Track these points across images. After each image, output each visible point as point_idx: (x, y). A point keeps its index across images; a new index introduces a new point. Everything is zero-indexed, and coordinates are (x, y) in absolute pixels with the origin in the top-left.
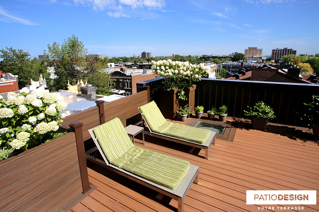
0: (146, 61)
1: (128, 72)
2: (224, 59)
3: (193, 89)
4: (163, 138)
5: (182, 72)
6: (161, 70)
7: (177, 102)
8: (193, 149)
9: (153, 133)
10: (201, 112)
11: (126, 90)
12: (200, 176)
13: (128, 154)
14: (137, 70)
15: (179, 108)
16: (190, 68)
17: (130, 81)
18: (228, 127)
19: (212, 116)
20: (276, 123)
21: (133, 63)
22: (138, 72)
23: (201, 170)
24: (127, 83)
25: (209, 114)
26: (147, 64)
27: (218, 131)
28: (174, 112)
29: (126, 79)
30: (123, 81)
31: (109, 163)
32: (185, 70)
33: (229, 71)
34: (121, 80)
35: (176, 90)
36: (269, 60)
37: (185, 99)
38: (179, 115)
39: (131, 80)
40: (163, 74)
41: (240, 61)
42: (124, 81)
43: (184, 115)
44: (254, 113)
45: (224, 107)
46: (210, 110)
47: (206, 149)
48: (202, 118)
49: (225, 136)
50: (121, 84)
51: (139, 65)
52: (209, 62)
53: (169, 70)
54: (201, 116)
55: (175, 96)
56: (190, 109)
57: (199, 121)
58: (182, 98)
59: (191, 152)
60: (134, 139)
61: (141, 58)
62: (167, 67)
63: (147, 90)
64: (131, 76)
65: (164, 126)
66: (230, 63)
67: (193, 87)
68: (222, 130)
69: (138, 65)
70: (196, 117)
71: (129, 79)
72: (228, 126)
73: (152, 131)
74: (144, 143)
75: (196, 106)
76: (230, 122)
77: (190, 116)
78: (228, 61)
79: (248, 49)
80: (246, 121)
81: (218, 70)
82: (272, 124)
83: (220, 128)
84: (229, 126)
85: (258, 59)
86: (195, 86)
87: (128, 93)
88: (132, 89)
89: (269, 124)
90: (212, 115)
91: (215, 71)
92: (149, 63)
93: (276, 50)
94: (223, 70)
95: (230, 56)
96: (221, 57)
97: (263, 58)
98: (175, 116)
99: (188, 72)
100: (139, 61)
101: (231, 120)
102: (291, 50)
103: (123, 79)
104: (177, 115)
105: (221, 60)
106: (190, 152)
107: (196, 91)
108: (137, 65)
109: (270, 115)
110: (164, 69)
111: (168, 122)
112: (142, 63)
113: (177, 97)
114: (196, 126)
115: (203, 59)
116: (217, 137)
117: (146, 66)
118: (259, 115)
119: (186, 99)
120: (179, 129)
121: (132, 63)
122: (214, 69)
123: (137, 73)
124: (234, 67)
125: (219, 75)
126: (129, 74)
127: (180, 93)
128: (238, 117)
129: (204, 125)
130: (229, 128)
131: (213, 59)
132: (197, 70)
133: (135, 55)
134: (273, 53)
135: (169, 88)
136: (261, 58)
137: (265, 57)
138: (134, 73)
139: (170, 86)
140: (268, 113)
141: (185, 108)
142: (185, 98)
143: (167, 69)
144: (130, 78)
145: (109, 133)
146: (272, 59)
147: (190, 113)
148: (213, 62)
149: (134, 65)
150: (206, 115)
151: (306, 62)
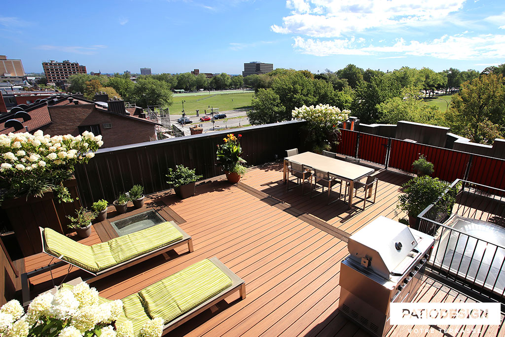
9: (98, 273)
10: (106, 208)
25: (118, 207)
36: (43, 82)
46: (117, 198)
47: (189, 241)
54: (106, 215)
80: (166, 194)
84: (159, 208)
85: (19, 82)
93: (51, 64)
97: (28, 78)
102: (76, 64)
134: (46, 69)
136: (24, 79)
137: (32, 76)
146: (49, 79)
150: (113, 209)
151: (108, 86)
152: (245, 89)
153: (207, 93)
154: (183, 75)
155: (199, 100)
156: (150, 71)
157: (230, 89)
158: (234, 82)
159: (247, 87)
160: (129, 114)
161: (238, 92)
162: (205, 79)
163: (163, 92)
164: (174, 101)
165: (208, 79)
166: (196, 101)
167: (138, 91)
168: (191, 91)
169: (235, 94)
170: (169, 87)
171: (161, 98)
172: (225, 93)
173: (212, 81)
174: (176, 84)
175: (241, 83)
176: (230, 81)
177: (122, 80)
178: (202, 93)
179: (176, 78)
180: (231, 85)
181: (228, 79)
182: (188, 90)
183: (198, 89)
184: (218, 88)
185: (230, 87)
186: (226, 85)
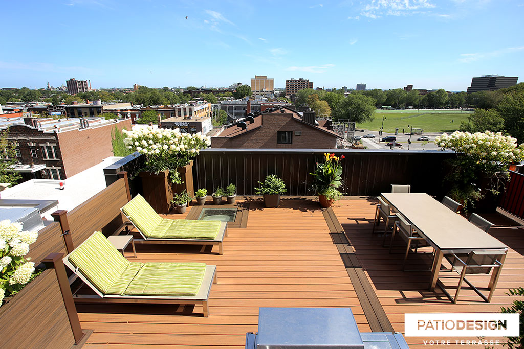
0: (80, 99)
1: (46, 125)
2: (222, 94)
3: (189, 168)
4: (163, 243)
5: (173, 147)
6: (143, 147)
7: (170, 188)
8: (204, 248)
9: (148, 239)
10: (204, 196)
11: (49, 163)
12: (219, 274)
13: (127, 275)
14: (65, 121)
15: (174, 196)
16: (183, 138)
17: (55, 145)
18: (239, 210)
19: (218, 200)
20: (288, 195)
21: (51, 104)
22: (70, 125)
23: (219, 269)
24: (49, 148)
25: (214, 198)
26: (83, 104)
27: (228, 217)
28: (169, 203)
29: (45, 141)
30: (38, 146)
31: (104, 294)
32: (177, 143)
33: (232, 114)
34: (32, 144)
35: (166, 171)
36: (283, 95)
37: (181, 183)
38: (175, 205)
39: (57, 141)
40: (147, 152)
41: (245, 97)
42: (41, 145)
43: (182, 205)
44: (266, 190)
45: (232, 187)
46: (215, 191)
47: (220, 244)
48: (207, 203)
49: (237, 222)
50: (34, 151)
51: (66, 107)
52: (199, 100)
53: (155, 146)
54: (204, 201)
55: (166, 180)
56: (190, 195)
57: (203, 209)
58: (177, 183)
59: (203, 251)
60: (124, 253)
61: (66, 92)
62: (151, 142)
63: (124, 178)
64: (55, 134)
65: (161, 227)
66: (232, 101)
67: (189, 164)
68: (234, 215)
69: (63, 107)
70: (198, 203)
71: (51, 142)
72: (239, 208)
73: (147, 238)
74: (136, 255)
75: (196, 190)
76: (242, 203)
77: (191, 204)
78: (228, 98)
79: (255, 78)
80: (259, 199)
81: (214, 113)
82: (285, 197)
83: (230, 213)
84: (241, 209)
85: (269, 95)
86: (191, 162)
87: (54, 168)
88: (61, 159)
89: (281, 197)
90: (218, 198)
91: (211, 115)
92: (87, 103)
93: (291, 81)
94: (222, 113)
95: (230, 89)
96: (217, 91)
97: (275, 92)
98: (170, 207)
99: (182, 146)
100: (64, 100)
101: (242, 200)
102: (308, 81)
103: (38, 142)
104: (172, 206)
105: (218, 96)
106: (201, 251)
107: (194, 168)
108: (60, 107)
109: (281, 190)
110: (146, 145)
111: (165, 219)
112: (73, 103)
113: (170, 180)
114: (200, 217)
115: (189, 95)
116: (228, 226)
117: (83, 111)
118: (270, 191)
119: (183, 182)
120: (182, 227)
121: (47, 104)
122: (209, 112)
123: (66, 126)
124: (238, 107)
125: (217, 121)
126: (47, 129)
127: (173, 176)
128: (250, 194)
129: (210, 213)
130: (241, 211)
131: (205, 95)
132: (193, 142)
133: (50, 86)
134: (287, 85)
135: (157, 170)
136: (272, 92)
137: (278, 91)
138: (61, 127)
139: (158, 167)
140: (279, 187)
141: (182, 195)
142: (181, 181)
143: (151, 145)
144: (54, 138)
145: (93, 256)
146: (287, 93)
147: (189, 200)
148: (207, 100)
149: (55, 108)
150: (211, 199)
151: (324, 99)
152: (464, 109)
153: (416, 111)
154: (394, 91)
155: (404, 118)
156: (365, 86)
157: (445, 108)
158: (452, 99)
159: (469, 107)
160: (318, 125)
161: (453, 112)
162: (417, 95)
163: (367, 107)
164: (376, 117)
165: (420, 95)
166: (400, 119)
167: (346, 106)
168: (399, 108)
169: (449, 114)
170: (375, 103)
171: (364, 113)
172: (437, 112)
173: (425, 98)
174: (385, 100)
175: (461, 101)
176: (447, 98)
177: (336, 94)
178: (411, 111)
179: (386, 94)
180: (447, 103)
181: (445, 96)
182: (395, 106)
183: (407, 107)
184: (431, 106)
185: (446, 105)
186: (441, 104)
